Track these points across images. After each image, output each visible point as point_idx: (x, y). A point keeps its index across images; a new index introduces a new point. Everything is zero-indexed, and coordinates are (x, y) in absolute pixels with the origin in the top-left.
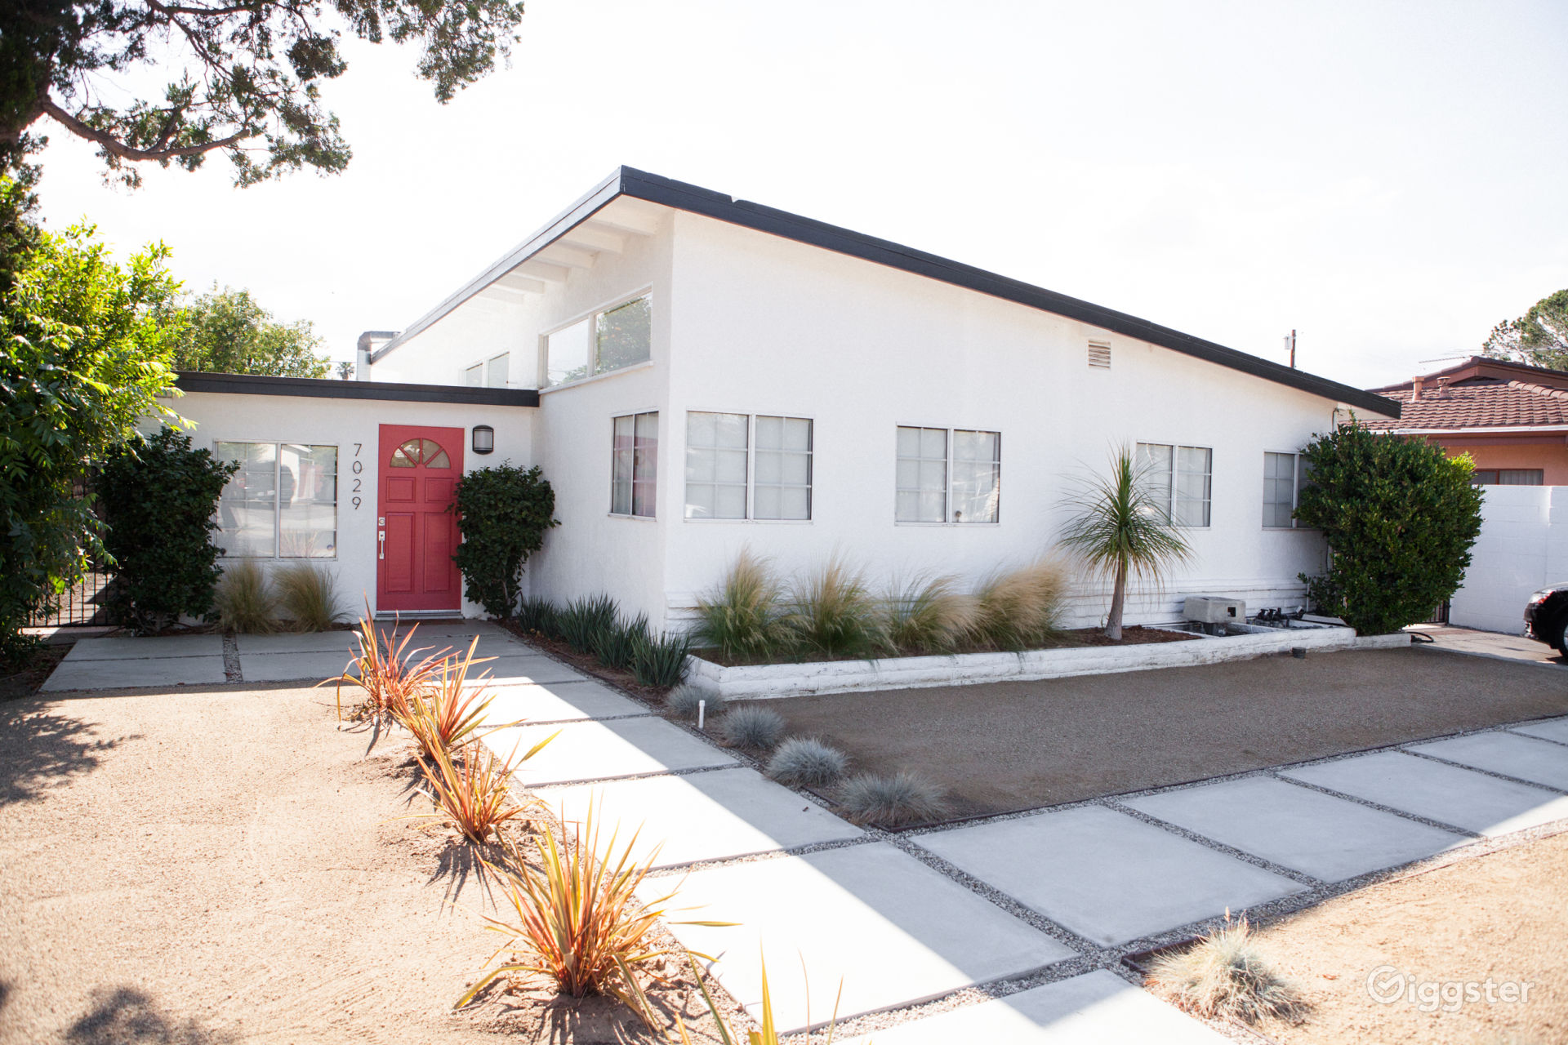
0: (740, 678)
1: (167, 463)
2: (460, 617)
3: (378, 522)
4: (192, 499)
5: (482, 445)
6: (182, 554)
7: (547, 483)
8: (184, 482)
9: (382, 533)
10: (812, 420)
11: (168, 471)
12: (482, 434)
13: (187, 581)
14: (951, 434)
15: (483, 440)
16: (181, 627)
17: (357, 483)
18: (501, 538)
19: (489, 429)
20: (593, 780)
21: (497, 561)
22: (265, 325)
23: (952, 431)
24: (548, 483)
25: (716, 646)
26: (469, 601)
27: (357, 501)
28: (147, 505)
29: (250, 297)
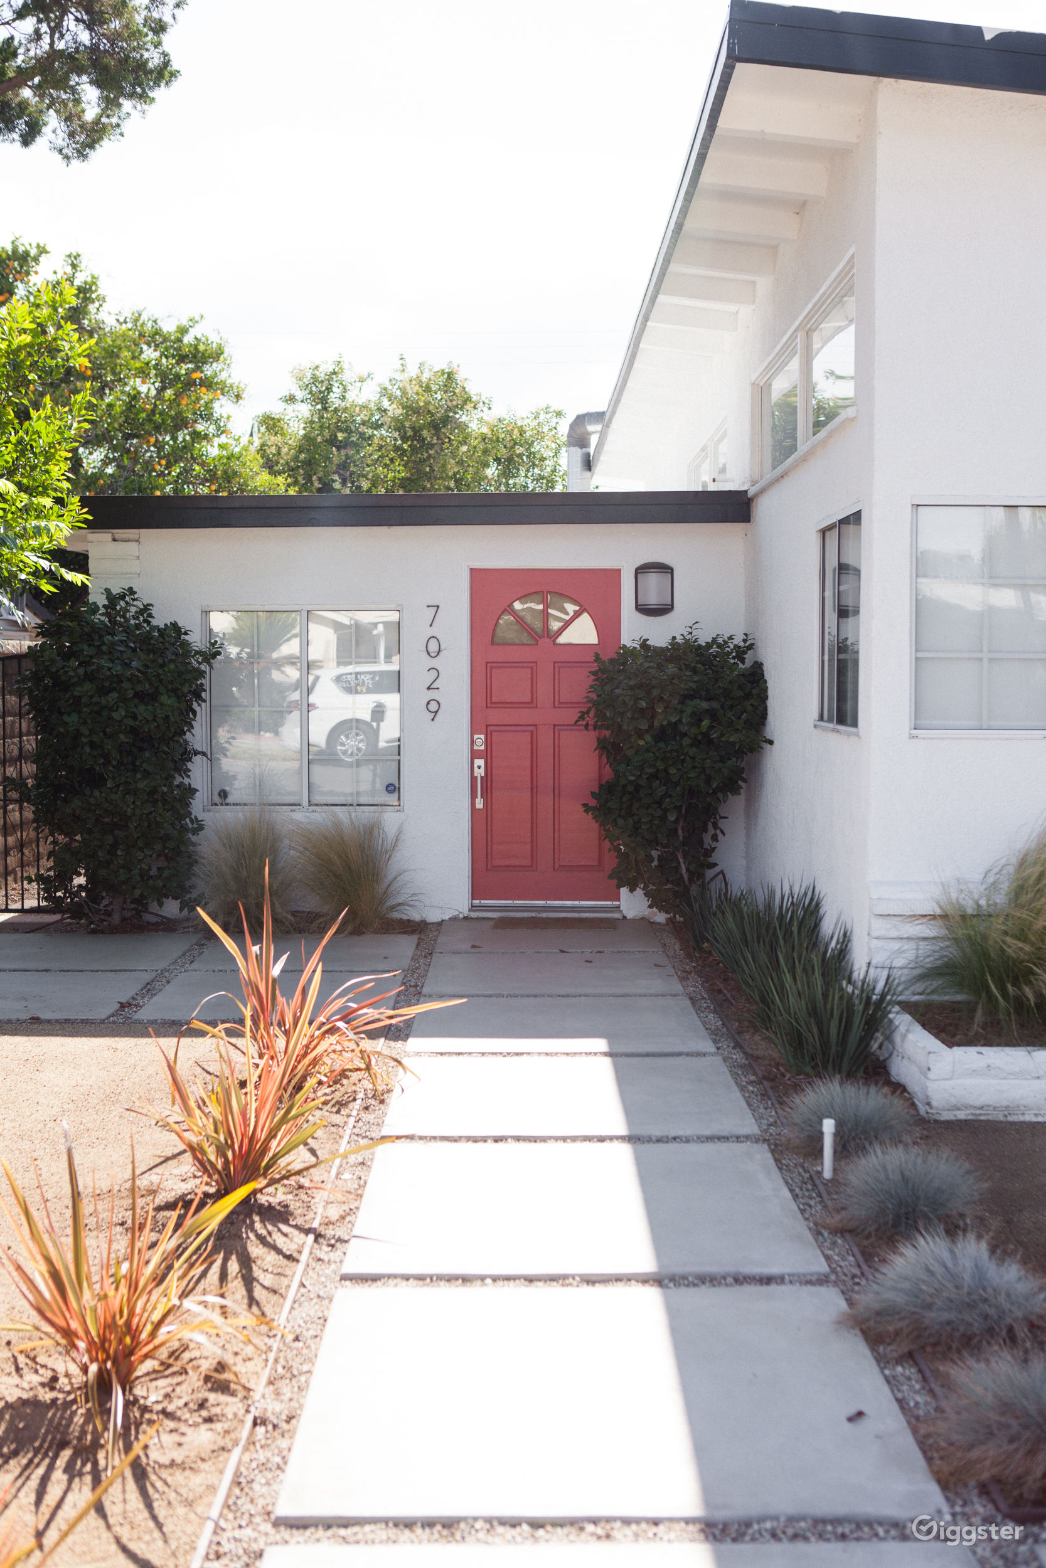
0: (974, 1072)
1: (104, 648)
2: (617, 916)
3: (472, 742)
4: (142, 708)
5: (652, 599)
6: (129, 798)
7: (758, 667)
8: (129, 680)
9: (480, 762)
11: (105, 663)
12: (653, 580)
13: (140, 844)
15: (653, 585)
16: (153, 919)
17: (434, 673)
18: (666, 771)
19: (665, 569)
20: (482, 1278)
21: (659, 813)
22: (481, 420)
24: (762, 664)
25: (959, 998)
27: (433, 706)
28: (73, 719)
29: (460, 377)
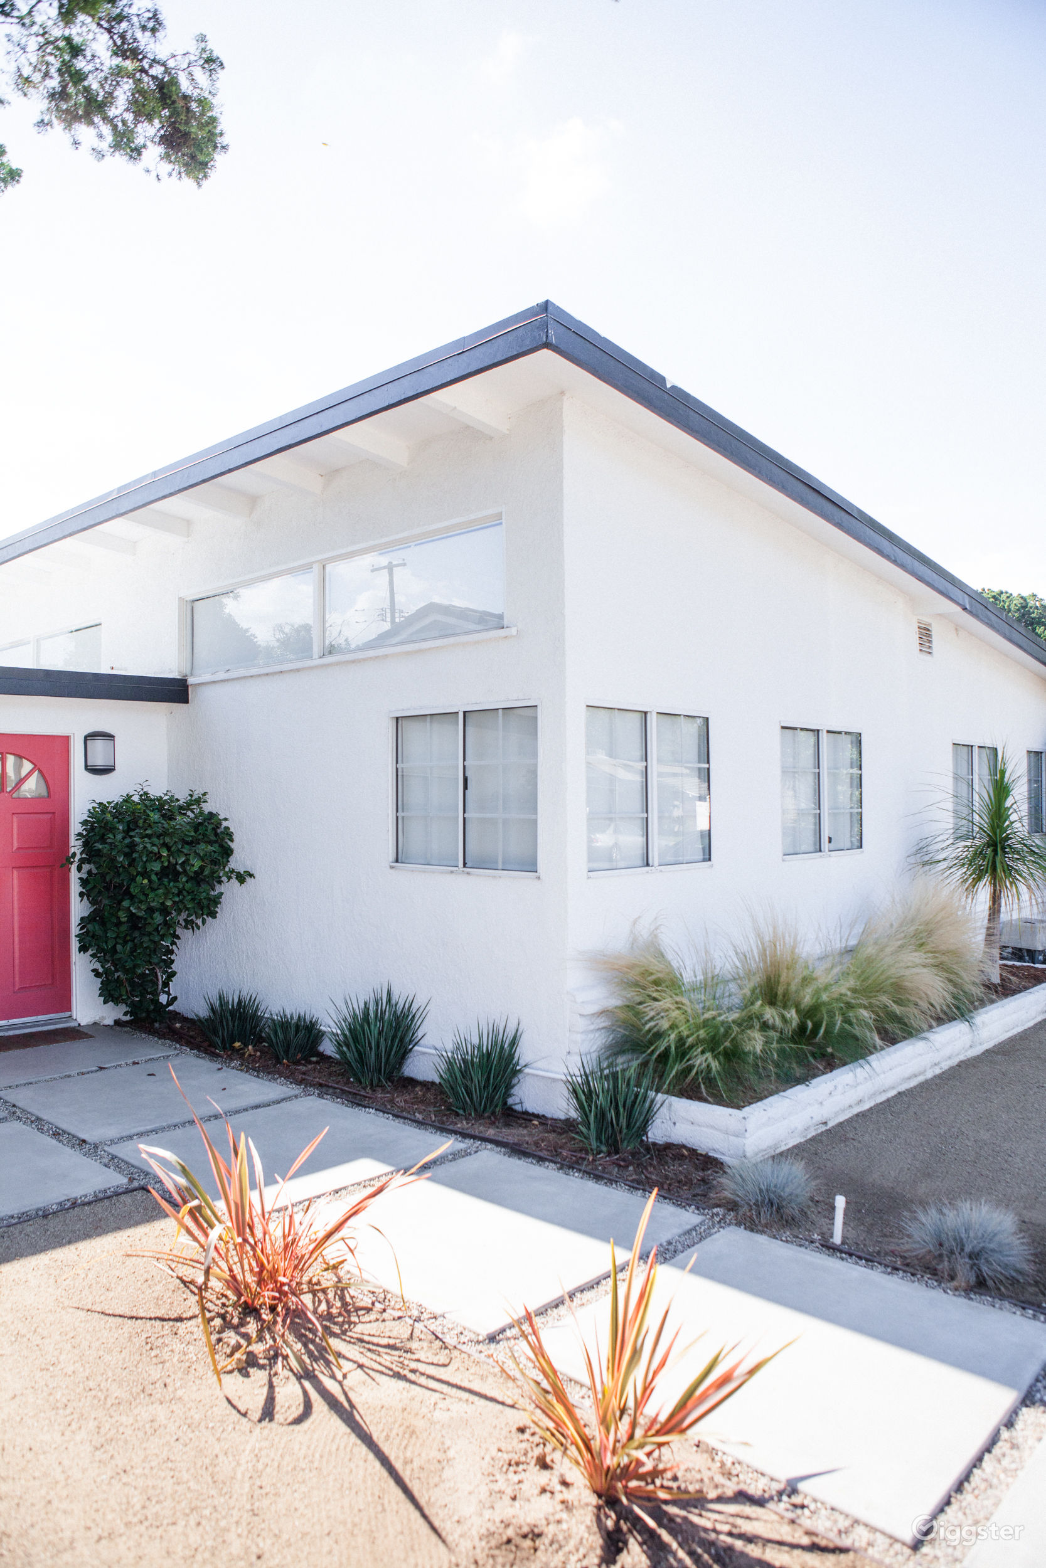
2: (73, 1024)
5: (98, 761)
7: (215, 816)
10: (707, 718)
12: (98, 745)
14: (824, 736)
15: (99, 753)
19: (109, 737)
23: (825, 732)
26: (105, 1002)
